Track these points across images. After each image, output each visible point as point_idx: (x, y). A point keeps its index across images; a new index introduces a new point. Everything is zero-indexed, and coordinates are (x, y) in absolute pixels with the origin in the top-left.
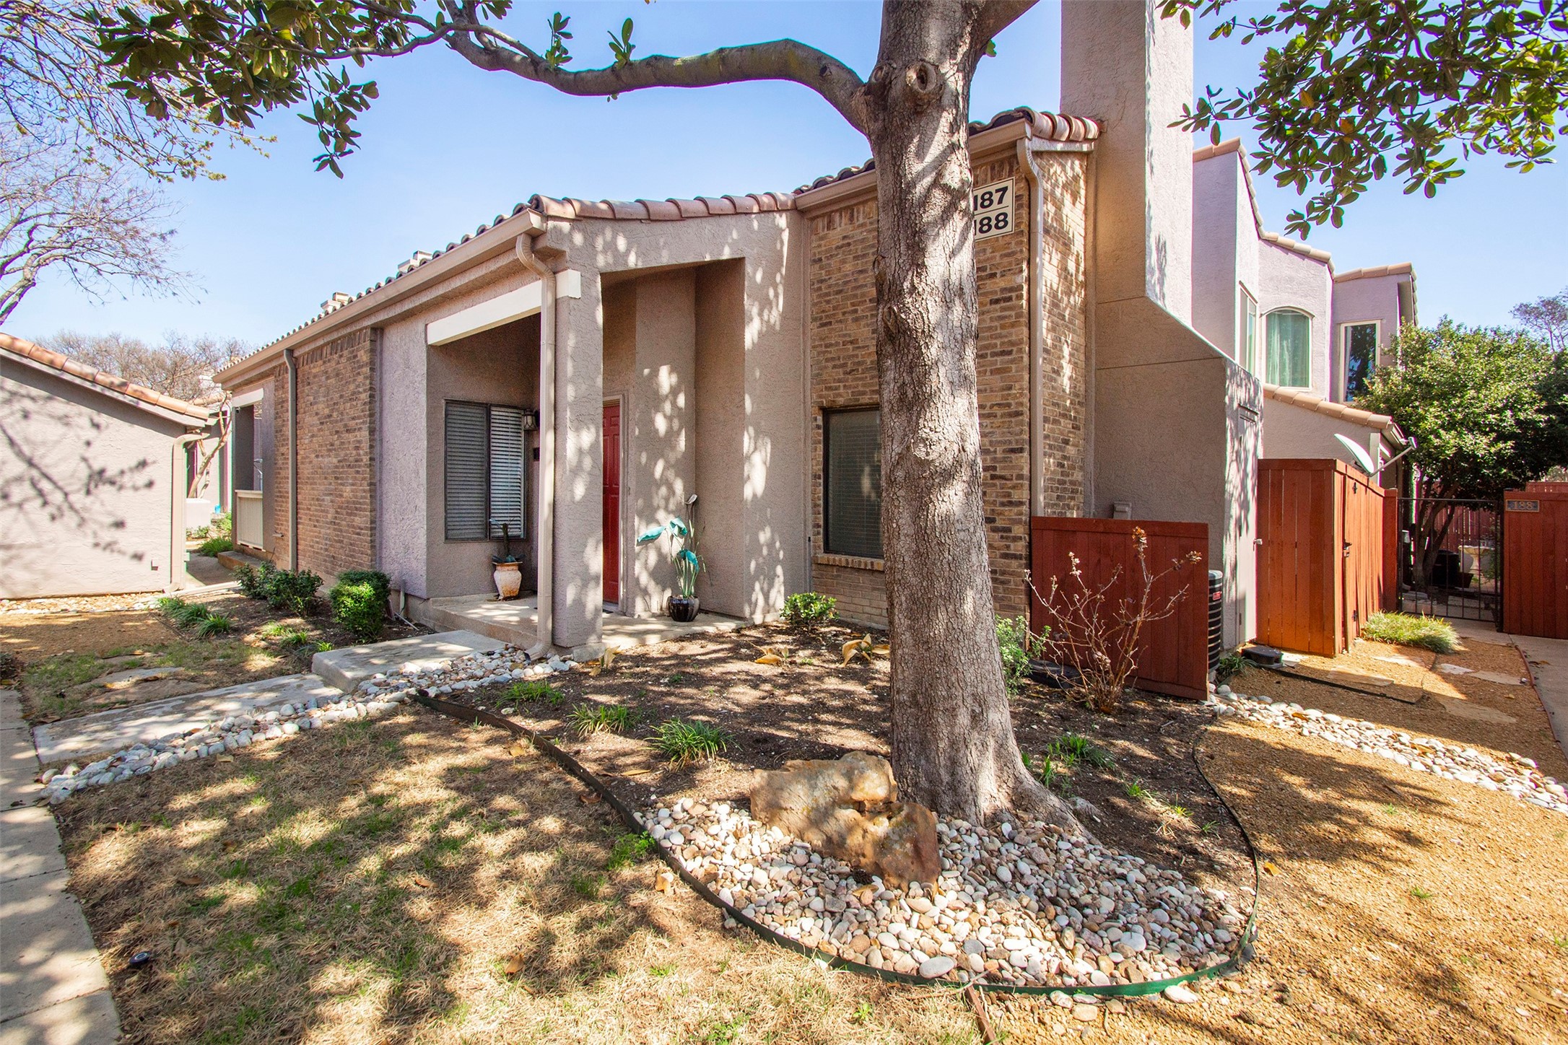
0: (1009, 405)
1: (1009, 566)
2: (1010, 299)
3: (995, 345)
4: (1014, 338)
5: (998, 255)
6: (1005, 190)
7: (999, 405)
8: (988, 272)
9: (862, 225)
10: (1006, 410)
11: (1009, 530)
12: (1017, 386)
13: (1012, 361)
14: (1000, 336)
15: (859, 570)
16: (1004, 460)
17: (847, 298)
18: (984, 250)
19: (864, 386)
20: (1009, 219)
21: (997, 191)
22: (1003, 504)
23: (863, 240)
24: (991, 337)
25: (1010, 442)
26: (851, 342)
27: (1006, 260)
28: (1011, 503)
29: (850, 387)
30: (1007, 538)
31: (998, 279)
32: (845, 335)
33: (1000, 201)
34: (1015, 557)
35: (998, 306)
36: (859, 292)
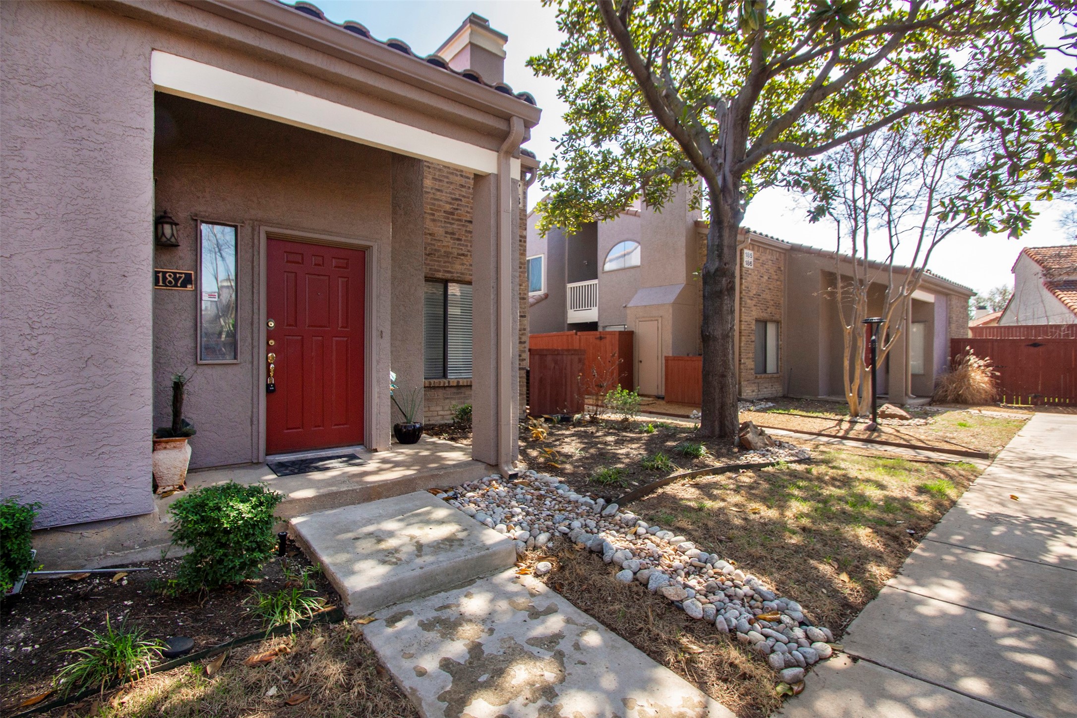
15: (434, 388)
19: (440, 266)
26: (430, 234)
29: (428, 265)
36: (436, 203)
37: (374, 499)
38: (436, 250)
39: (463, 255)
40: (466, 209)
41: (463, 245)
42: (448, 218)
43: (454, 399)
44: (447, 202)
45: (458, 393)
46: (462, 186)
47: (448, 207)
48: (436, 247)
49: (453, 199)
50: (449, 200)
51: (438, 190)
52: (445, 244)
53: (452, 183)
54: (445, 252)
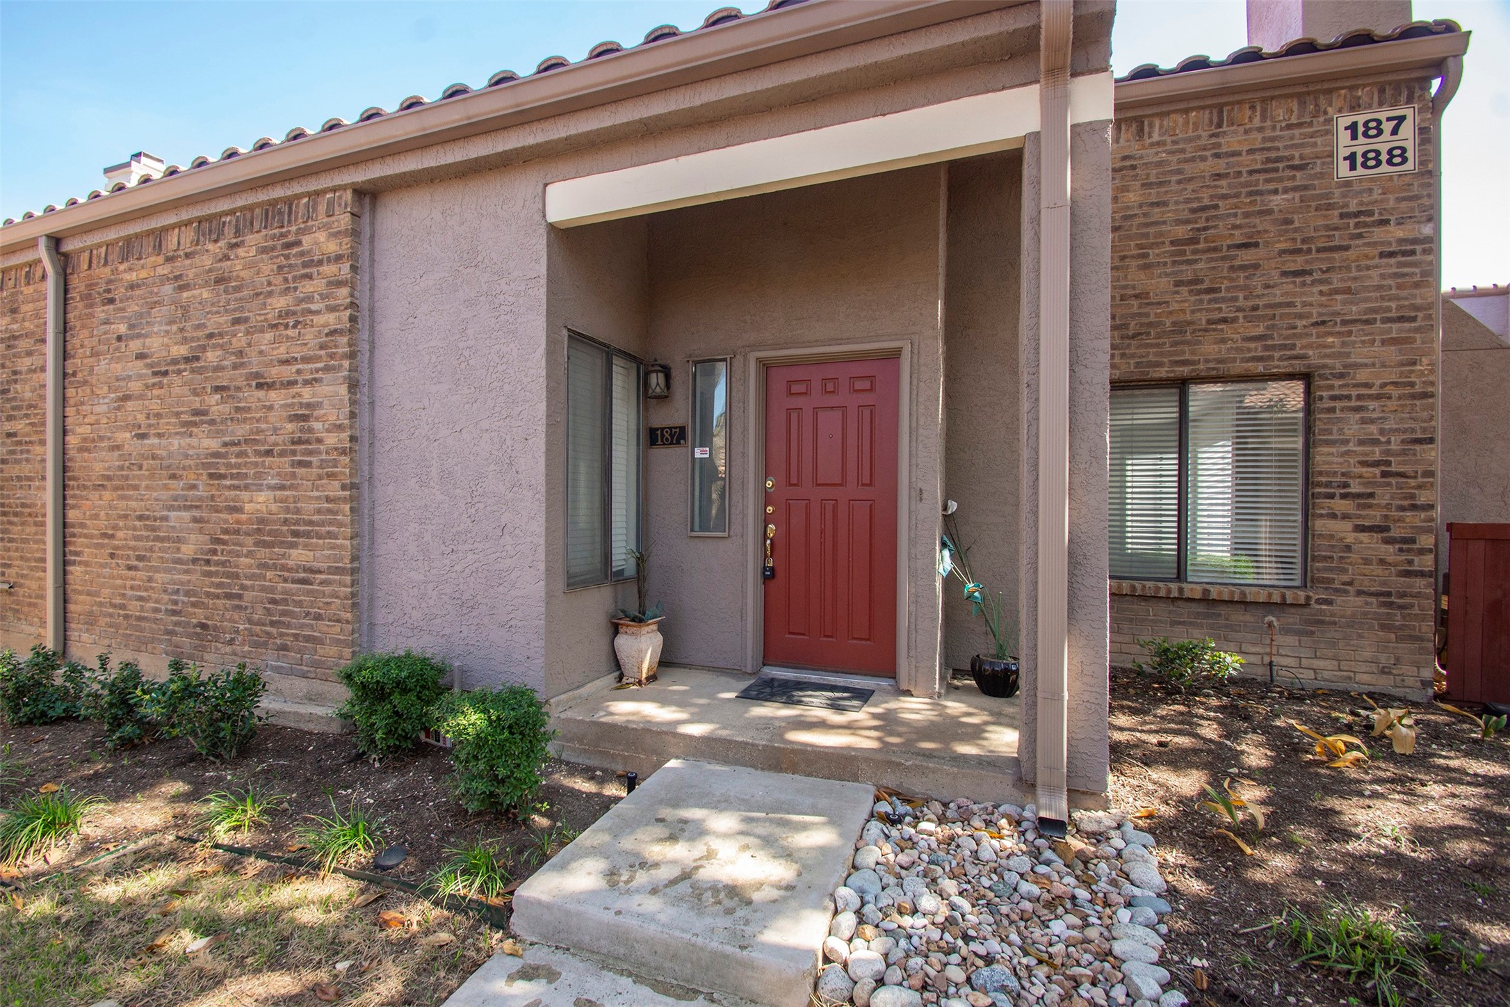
0: (1412, 384)
1: (1411, 587)
2: (1413, 253)
3: (1389, 309)
4: (1418, 301)
5: (1392, 197)
6: (1401, 119)
7: (1395, 384)
8: (1376, 217)
9: (1158, 144)
10: (1408, 391)
11: (1413, 541)
12: (1425, 360)
13: (1417, 330)
14: (1398, 298)
15: (1143, 597)
16: (1404, 453)
17: (1130, 238)
18: (1370, 190)
19: (1162, 354)
20: (1409, 154)
21: (1389, 119)
22: (1402, 508)
23: (1160, 164)
24: (1382, 298)
25: (1413, 431)
26: (1137, 296)
27: (1404, 205)
28: (1414, 507)
29: (1132, 356)
30: (1409, 550)
31: (1392, 228)
32: (1125, 287)
33: (1395, 131)
34: (1422, 574)
35: (1392, 261)
36: (1152, 230)
37: (786, 771)
38: (1150, 324)
39: (1224, 320)
40: (1232, 220)
41: (1224, 300)
42: (1183, 253)
43: (1200, 626)
44: (1179, 222)
45: (1207, 616)
46: (1219, 176)
47: (1181, 231)
48: (1152, 319)
49: (1193, 211)
50: (1185, 215)
51: (1157, 204)
52: (1174, 306)
53: (1191, 179)
54: (1174, 324)
